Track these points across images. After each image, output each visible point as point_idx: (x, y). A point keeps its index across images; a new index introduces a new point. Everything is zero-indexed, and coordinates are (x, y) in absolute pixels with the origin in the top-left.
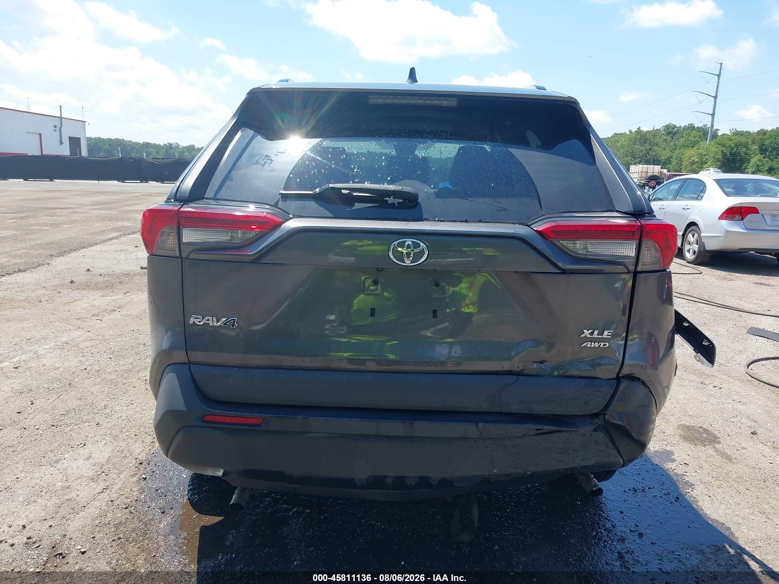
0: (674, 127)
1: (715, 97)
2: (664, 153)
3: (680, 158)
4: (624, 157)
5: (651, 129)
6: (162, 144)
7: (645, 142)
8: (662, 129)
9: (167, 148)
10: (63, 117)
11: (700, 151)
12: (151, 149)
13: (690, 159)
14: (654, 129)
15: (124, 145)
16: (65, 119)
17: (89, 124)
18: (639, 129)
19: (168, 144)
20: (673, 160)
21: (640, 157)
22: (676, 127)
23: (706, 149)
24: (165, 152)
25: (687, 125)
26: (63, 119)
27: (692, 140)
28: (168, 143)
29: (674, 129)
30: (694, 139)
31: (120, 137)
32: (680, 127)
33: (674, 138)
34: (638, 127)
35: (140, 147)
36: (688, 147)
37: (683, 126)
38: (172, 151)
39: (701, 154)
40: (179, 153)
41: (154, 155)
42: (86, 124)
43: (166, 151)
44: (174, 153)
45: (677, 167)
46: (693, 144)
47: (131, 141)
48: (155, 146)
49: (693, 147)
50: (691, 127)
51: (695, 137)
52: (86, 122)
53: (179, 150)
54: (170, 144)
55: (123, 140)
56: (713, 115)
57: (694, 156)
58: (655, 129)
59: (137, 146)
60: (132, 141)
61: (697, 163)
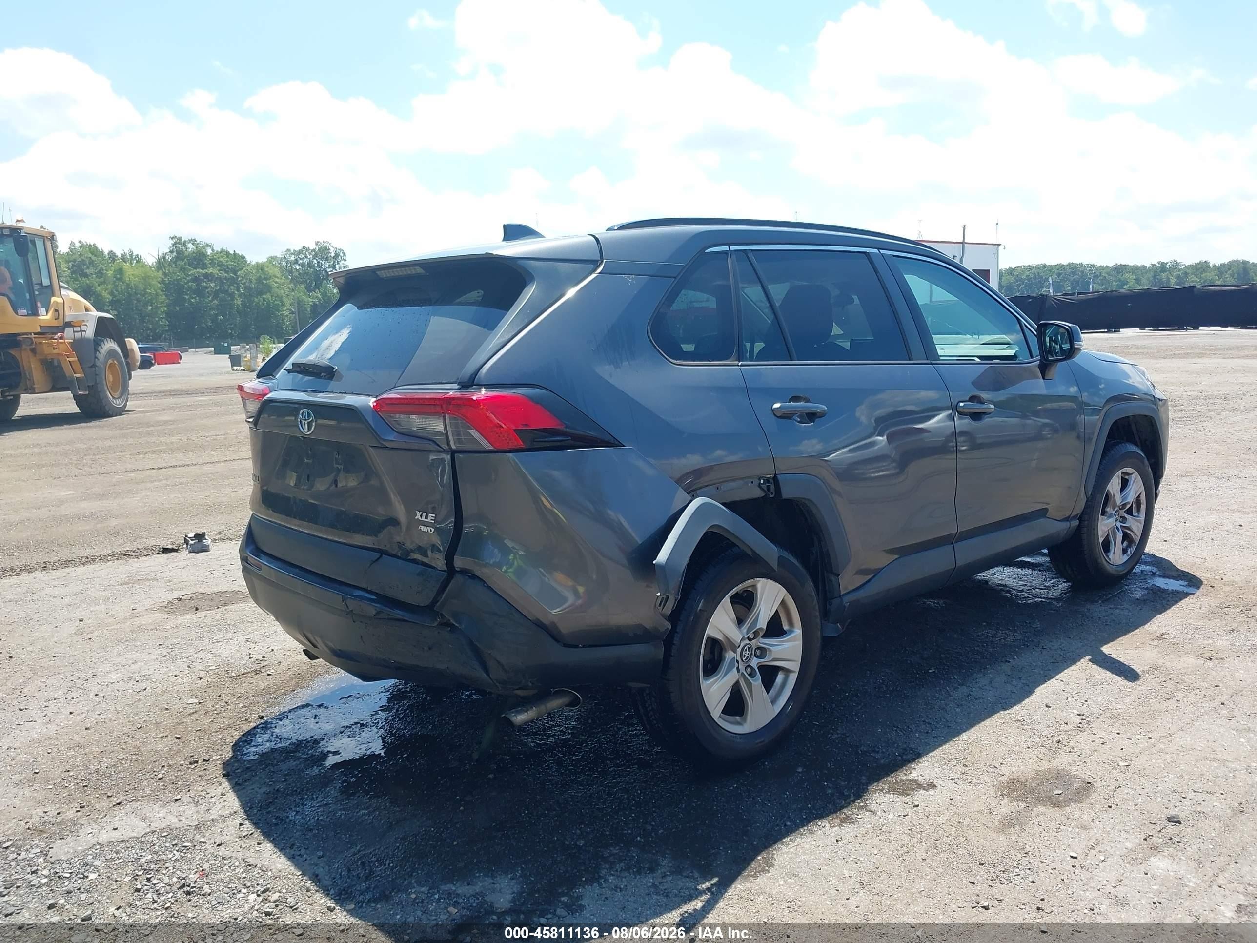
6: (1148, 265)
9: (1156, 271)
10: (966, 241)
12: (1126, 276)
15: (1082, 272)
16: (968, 245)
17: (1004, 249)
19: (1157, 265)
24: (1151, 279)
26: (966, 245)
28: (1158, 263)
31: (1077, 261)
35: (1109, 274)
38: (1164, 275)
40: (1178, 277)
41: (1131, 284)
42: (1001, 248)
43: (1155, 277)
44: (1168, 279)
47: (1093, 266)
48: (1135, 269)
52: (1000, 245)
53: (1177, 273)
54: (1163, 263)
55: (1081, 264)
59: (1104, 272)
60: (1095, 264)
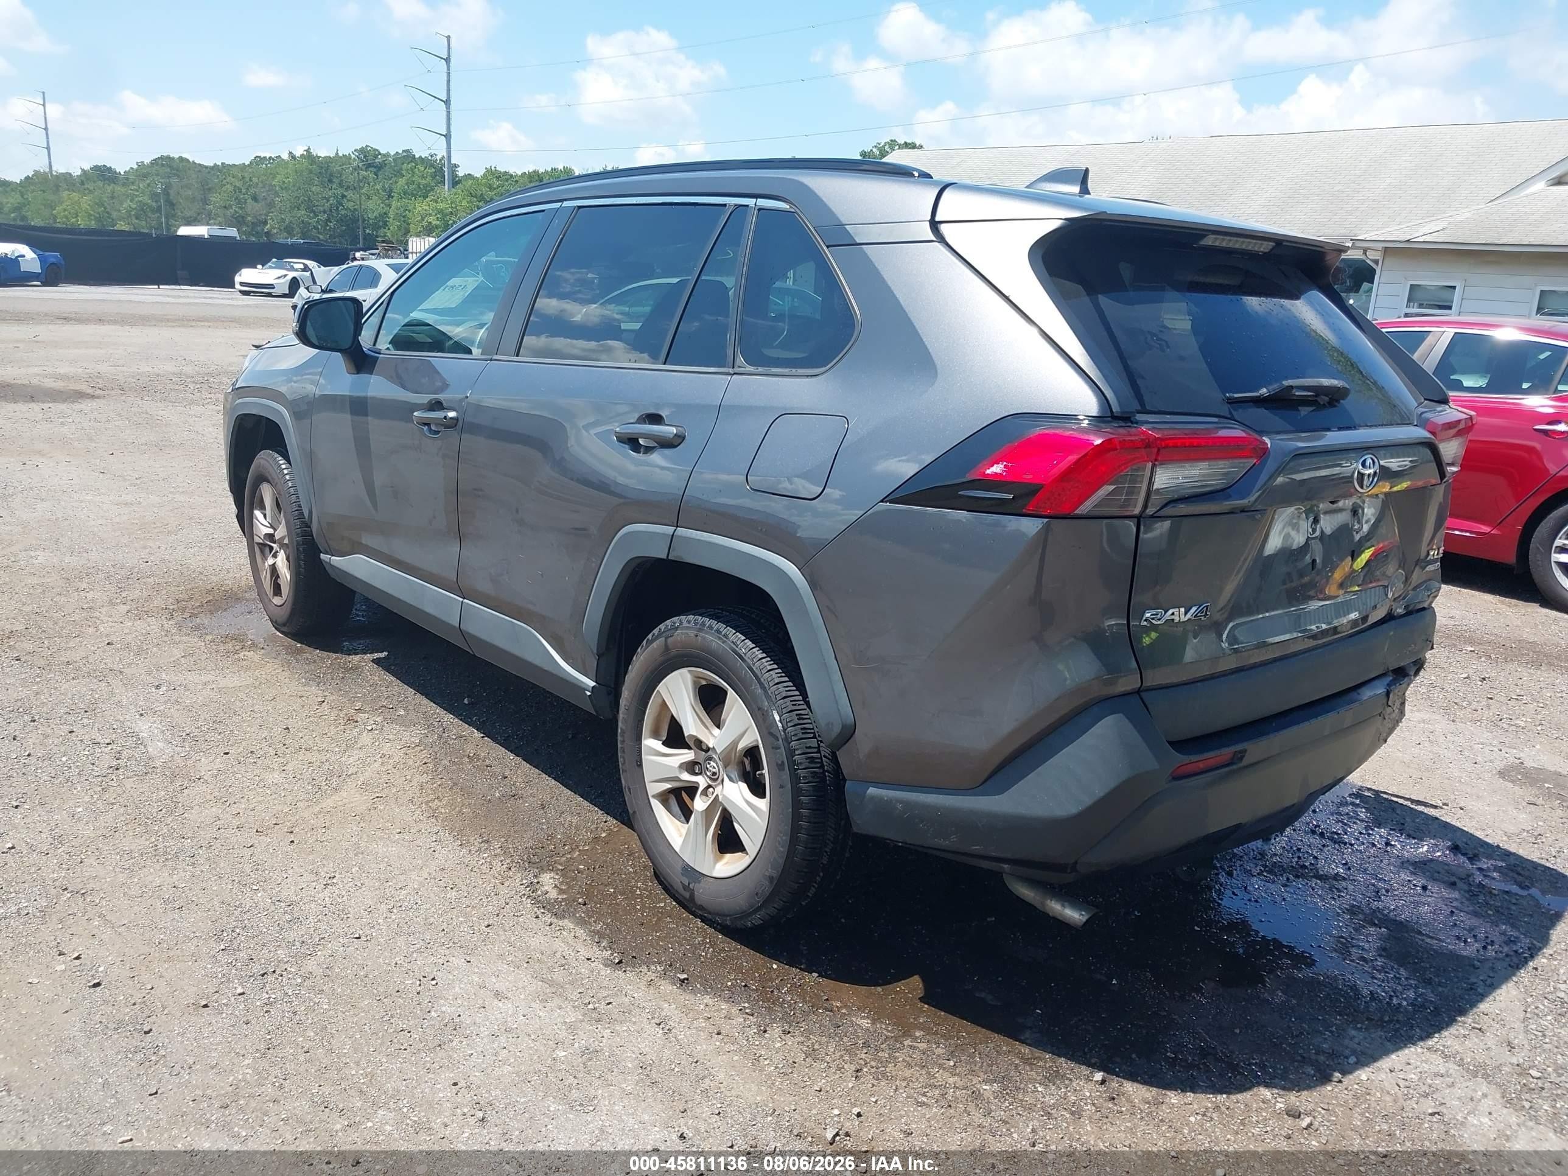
0: (376, 153)
1: (447, 102)
2: (370, 204)
3: (404, 217)
4: (292, 208)
5: (332, 155)
7: (330, 181)
8: (353, 156)
11: (441, 206)
13: (423, 219)
14: (337, 154)
18: (308, 151)
20: (391, 220)
21: (325, 212)
22: (380, 154)
23: (451, 203)
25: (400, 152)
27: (419, 183)
29: (376, 157)
30: (424, 181)
32: (387, 155)
33: (380, 177)
34: (306, 148)
36: (415, 196)
37: (392, 153)
39: (441, 211)
45: (400, 234)
46: (424, 192)
49: (425, 197)
50: (408, 157)
51: (423, 177)
56: (448, 136)
57: (430, 215)
58: (340, 154)
61: (437, 228)
